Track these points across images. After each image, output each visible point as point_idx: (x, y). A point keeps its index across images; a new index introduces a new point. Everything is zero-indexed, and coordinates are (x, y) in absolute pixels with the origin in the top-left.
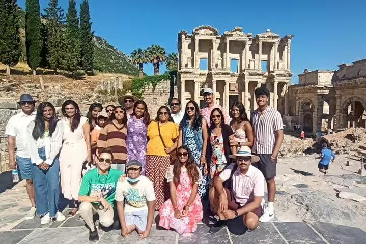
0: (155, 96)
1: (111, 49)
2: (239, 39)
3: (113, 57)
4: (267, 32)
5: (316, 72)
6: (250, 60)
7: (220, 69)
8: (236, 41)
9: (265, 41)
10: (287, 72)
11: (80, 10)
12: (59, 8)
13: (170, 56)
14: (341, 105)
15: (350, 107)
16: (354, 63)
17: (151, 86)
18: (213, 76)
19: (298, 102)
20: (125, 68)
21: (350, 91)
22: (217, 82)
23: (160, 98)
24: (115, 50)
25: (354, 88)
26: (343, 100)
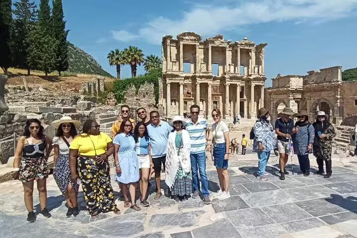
0: (138, 98)
1: (70, 47)
2: (220, 46)
3: (73, 56)
4: (245, 40)
5: (289, 77)
6: (229, 65)
7: (204, 73)
8: (218, 47)
9: (243, 47)
10: (262, 76)
11: (53, 7)
12: (33, 4)
13: (149, 58)
14: (311, 105)
15: (318, 107)
16: (321, 70)
17: (134, 88)
18: (197, 78)
19: (272, 102)
20: (87, 67)
21: (318, 93)
22: (201, 84)
23: (144, 99)
24: (75, 49)
25: (321, 91)
26: (313, 101)
